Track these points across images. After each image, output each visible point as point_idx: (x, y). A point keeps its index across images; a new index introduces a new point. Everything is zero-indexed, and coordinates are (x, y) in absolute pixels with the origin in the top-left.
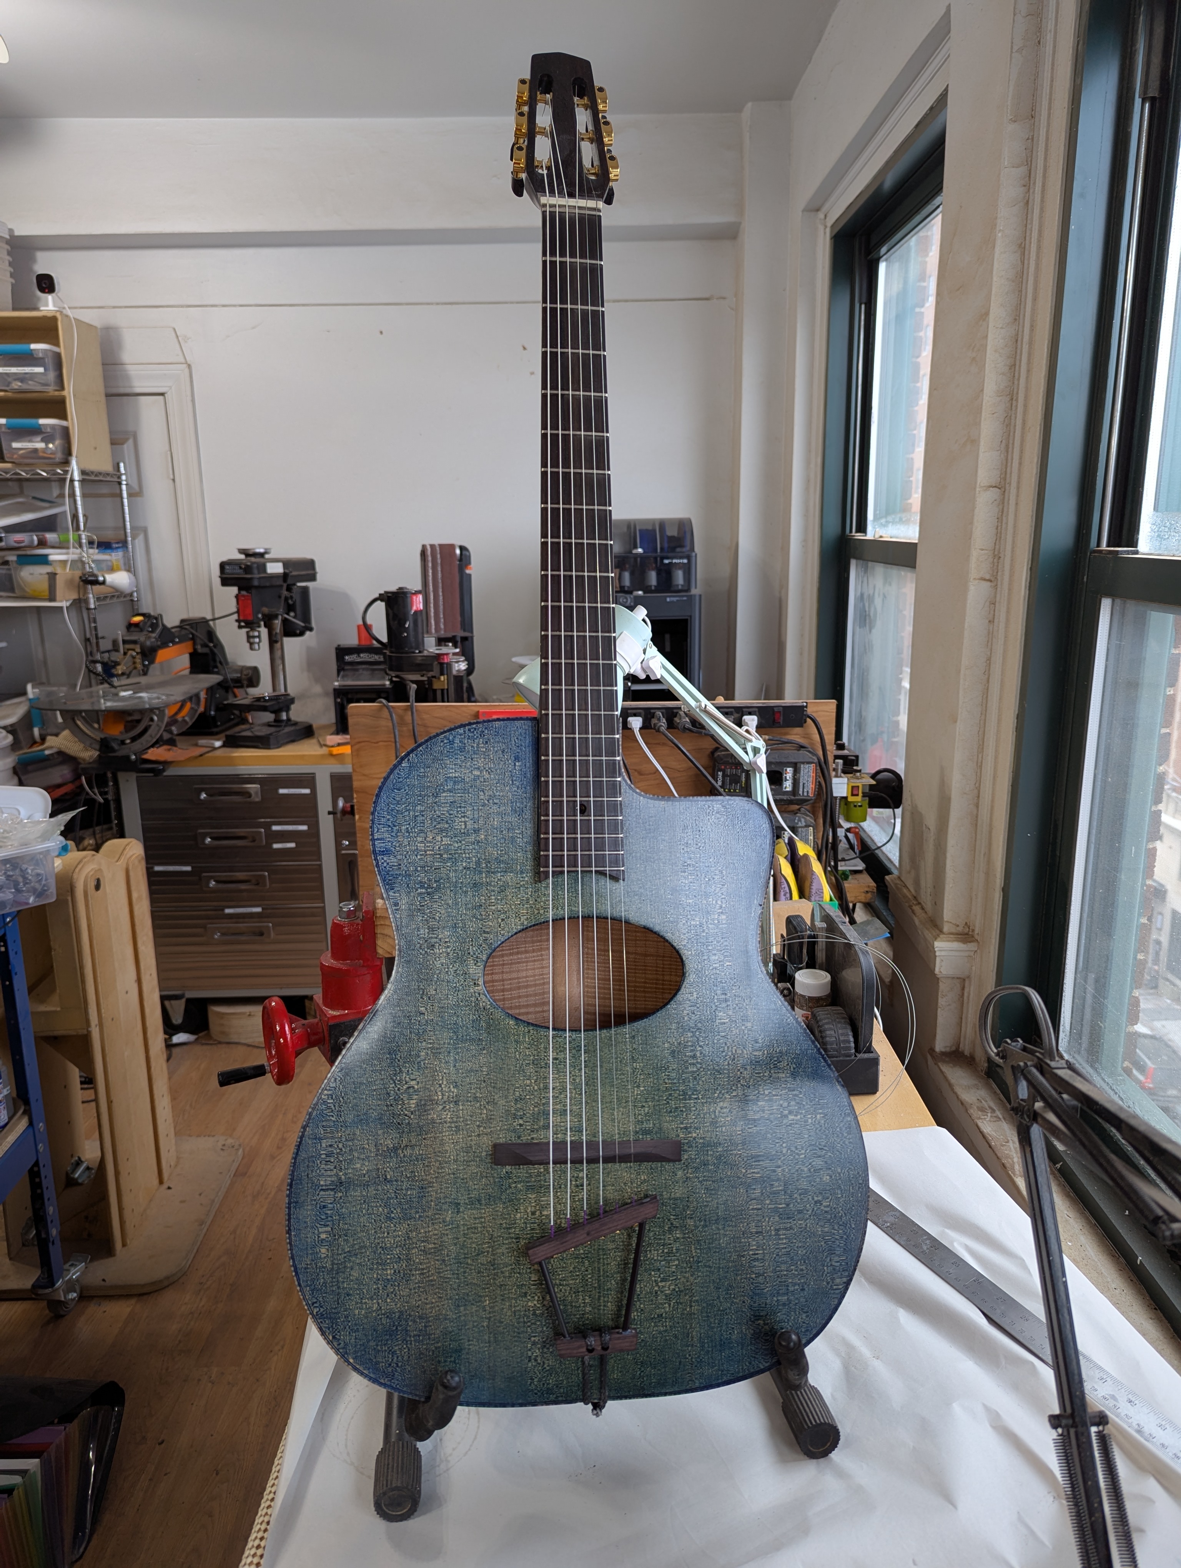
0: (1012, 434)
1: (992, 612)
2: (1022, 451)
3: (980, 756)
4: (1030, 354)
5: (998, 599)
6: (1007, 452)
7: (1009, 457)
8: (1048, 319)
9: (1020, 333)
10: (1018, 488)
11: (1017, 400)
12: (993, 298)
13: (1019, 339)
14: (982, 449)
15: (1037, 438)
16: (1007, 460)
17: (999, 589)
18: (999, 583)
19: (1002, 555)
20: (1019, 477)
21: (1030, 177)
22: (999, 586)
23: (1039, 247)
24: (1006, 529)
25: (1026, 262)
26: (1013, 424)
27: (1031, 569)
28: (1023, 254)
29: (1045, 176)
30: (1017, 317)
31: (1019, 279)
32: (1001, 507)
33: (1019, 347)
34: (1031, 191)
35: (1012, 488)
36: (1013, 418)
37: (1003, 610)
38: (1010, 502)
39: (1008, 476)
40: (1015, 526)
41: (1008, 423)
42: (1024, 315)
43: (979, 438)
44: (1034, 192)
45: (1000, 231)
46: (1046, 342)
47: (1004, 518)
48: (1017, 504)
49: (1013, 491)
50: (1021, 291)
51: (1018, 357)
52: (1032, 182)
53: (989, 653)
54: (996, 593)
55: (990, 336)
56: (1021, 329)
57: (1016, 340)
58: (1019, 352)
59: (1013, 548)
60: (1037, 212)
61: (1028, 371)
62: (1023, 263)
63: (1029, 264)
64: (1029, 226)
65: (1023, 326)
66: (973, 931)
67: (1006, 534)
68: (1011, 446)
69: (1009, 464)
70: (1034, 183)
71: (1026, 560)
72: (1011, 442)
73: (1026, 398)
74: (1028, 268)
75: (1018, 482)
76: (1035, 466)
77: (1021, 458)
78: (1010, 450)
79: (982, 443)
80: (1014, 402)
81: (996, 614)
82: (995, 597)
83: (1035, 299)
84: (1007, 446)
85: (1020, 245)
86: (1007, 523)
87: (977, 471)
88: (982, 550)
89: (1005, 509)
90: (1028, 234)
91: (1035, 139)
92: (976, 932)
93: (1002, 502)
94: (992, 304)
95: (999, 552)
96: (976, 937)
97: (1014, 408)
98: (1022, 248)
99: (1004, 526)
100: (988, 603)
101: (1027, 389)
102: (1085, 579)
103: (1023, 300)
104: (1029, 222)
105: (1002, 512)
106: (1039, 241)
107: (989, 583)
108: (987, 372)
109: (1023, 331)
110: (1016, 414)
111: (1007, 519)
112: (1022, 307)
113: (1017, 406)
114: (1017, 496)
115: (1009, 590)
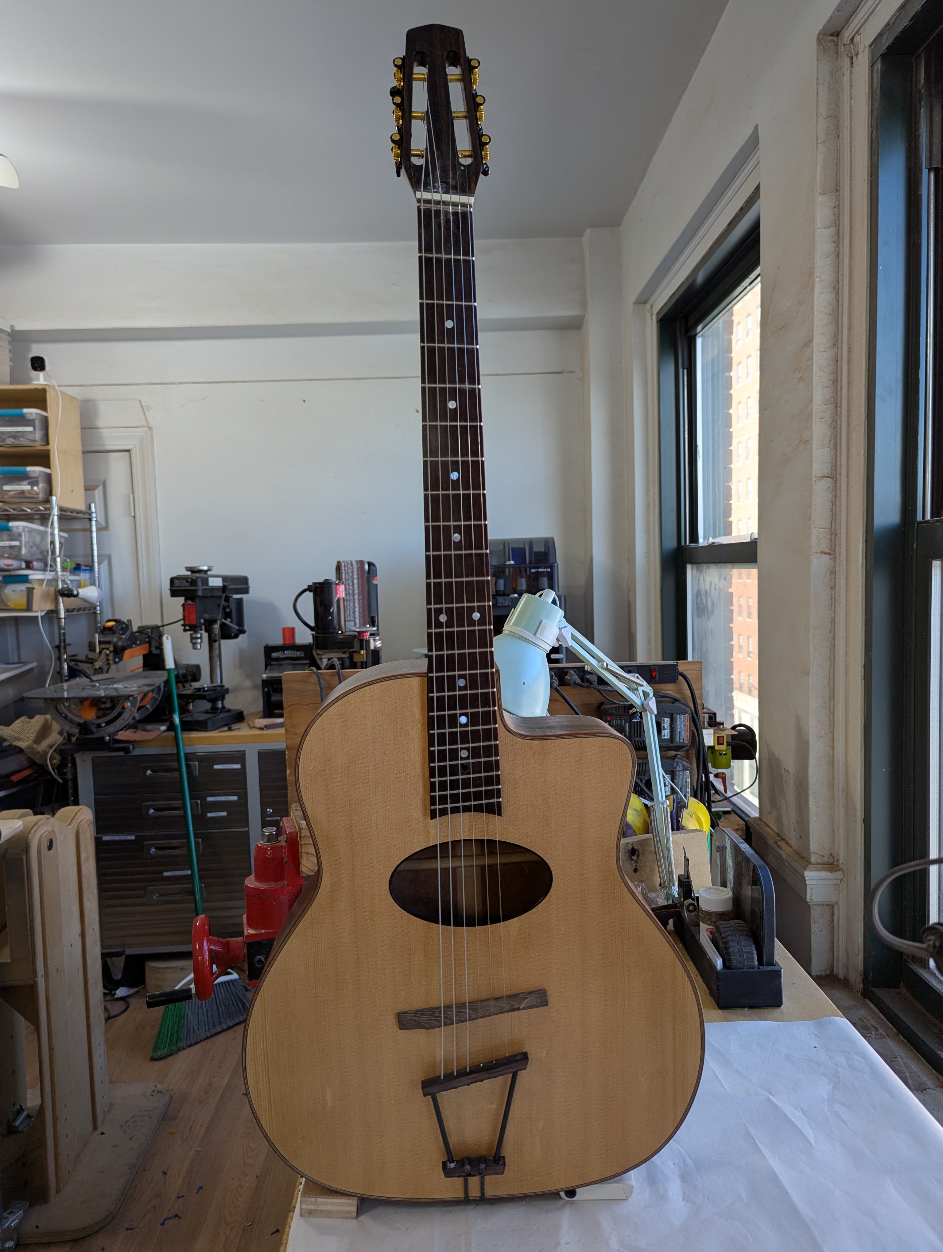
0: (838, 434)
1: (833, 580)
2: (848, 447)
3: (832, 703)
4: (849, 371)
5: (837, 569)
6: (836, 449)
7: (838, 453)
8: (864, 341)
9: (839, 355)
10: (848, 477)
11: (841, 407)
12: (815, 328)
13: (839, 359)
14: (815, 446)
15: (863, 434)
16: (836, 455)
17: (837, 560)
18: (837, 556)
19: (838, 532)
20: (848, 468)
21: (838, 235)
22: (838, 558)
23: (850, 288)
24: (840, 511)
25: (840, 300)
26: (839, 426)
27: (866, 541)
28: (837, 294)
29: (851, 234)
30: (836, 342)
31: (836, 313)
32: (834, 493)
33: (839, 365)
34: (841, 246)
35: (843, 477)
36: (839, 421)
37: (843, 577)
38: (842, 489)
39: (838, 467)
40: (847, 508)
41: (835, 426)
42: (842, 341)
43: (811, 438)
44: (843, 246)
45: (817, 276)
46: (864, 358)
47: (838, 502)
48: (847, 490)
49: (844, 480)
50: (837, 322)
51: (839, 374)
52: (841, 239)
53: (833, 615)
54: (835, 564)
55: (815, 358)
56: (840, 351)
57: (836, 360)
58: (839, 369)
59: (847, 526)
60: (846, 261)
61: (849, 384)
62: (837, 301)
63: (843, 301)
64: (841, 273)
65: (842, 350)
66: (838, 860)
67: (840, 515)
68: (838, 443)
69: (838, 458)
70: (843, 240)
71: (861, 534)
72: (838, 440)
73: (849, 404)
74: (843, 304)
75: (848, 472)
76: (862, 457)
77: (848, 453)
78: (838, 447)
79: (814, 442)
80: (839, 410)
81: (837, 581)
82: (835, 567)
83: (850, 328)
84: (835, 444)
85: (834, 288)
86: (840, 506)
87: (811, 465)
88: (821, 528)
89: (838, 495)
90: (840, 278)
91: (841, 207)
92: (841, 862)
93: (835, 489)
94: (815, 333)
95: (836, 530)
96: (841, 866)
97: (839, 413)
98: (836, 290)
99: (838, 508)
100: (829, 573)
101: (849, 397)
102: (915, 547)
103: (840, 329)
104: (840, 269)
105: (836, 497)
106: (850, 283)
107: (828, 556)
108: (814, 386)
109: (842, 353)
110: (841, 418)
111: (840, 503)
112: (840, 334)
113: (841, 412)
114: (848, 483)
115: (847, 560)
